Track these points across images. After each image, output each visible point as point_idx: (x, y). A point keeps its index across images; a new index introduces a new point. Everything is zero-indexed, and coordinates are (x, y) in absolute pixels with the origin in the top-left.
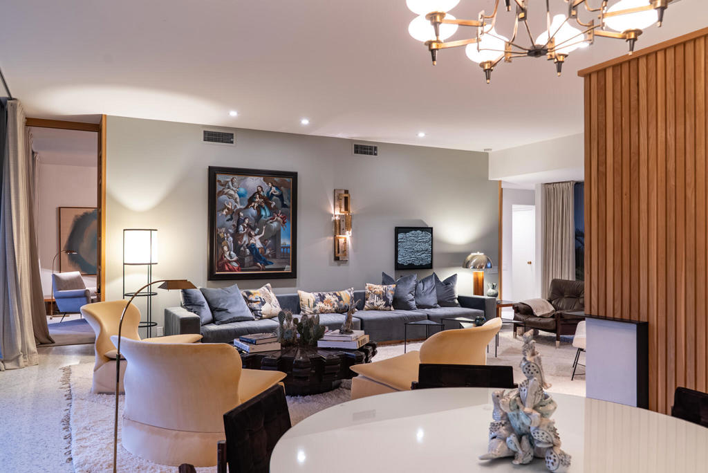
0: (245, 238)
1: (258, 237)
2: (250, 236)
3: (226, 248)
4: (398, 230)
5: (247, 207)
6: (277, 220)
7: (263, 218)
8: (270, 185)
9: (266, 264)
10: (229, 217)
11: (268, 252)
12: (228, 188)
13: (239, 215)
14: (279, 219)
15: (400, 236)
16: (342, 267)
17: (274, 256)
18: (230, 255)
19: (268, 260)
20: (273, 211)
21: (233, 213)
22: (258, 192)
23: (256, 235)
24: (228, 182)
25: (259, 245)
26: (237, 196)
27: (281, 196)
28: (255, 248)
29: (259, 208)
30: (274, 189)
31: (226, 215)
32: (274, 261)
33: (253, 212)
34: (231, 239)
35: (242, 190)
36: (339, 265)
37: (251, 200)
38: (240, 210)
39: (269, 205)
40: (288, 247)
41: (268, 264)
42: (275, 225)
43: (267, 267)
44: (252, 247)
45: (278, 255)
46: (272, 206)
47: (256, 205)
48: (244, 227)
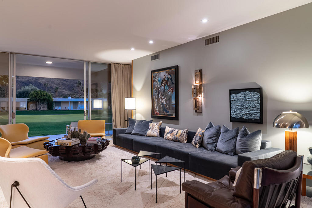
0: (161, 100)
1: (164, 99)
2: (162, 99)
3: (155, 105)
4: (232, 92)
5: (161, 86)
6: (170, 91)
7: (166, 91)
8: (168, 74)
9: (167, 112)
10: (156, 91)
11: (167, 106)
12: (156, 78)
13: (159, 89)
14: (171, 90)
15: (232, 96)
16: (199, 117)
17: (169, 109)
18: (157, 108)
19: (168, 110)
20: (169, 86)
21: (157, 89)
22: (164, 79)
23: (164, 98)
24: (155, 76)
25: (165, 103)
26: (158, 81)
27: (171, 79)
28: (163, 104)
29: (165, 86)
30: (169, 75)
31: (155, 90)
32: (170, 111)
33: (163, 87)
34: (157, 100)
35: (159, 79)
36: (198, 115)
37: (162, 83)
38: (159, 88)
39: (167, 83)
40: (174, 104)
41: (167, 113)
42: (170, 93)
43: (167, 114)
44: (162, 104)
45: (171, 108)
46: (169, 84)
47: (164, 84)
48: (160, 95)
